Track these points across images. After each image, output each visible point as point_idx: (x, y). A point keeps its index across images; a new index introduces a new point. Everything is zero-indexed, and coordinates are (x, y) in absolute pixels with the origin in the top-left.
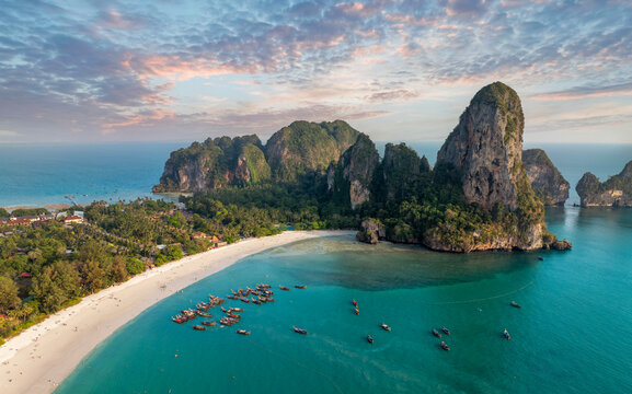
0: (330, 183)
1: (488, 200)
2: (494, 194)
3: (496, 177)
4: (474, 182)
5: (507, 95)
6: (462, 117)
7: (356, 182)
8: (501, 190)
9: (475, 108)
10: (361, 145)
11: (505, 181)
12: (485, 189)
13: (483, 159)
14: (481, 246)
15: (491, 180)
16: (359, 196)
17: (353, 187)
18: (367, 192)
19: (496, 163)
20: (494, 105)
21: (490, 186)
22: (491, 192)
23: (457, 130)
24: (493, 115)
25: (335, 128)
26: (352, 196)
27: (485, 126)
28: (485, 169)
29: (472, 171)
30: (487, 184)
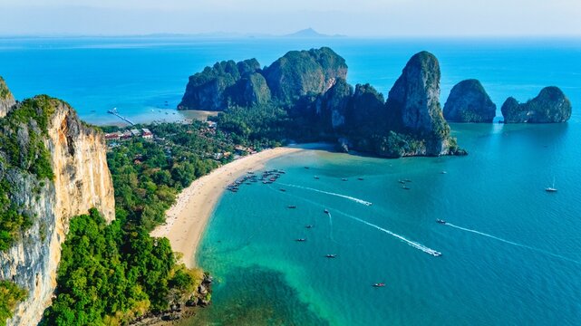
0: (318, 109)
1: (416, 125)
3: (421, 111)
4: (408, 113)
5: (428, 60)
7: (336, 111)
8: (423, 120)
11: (425, 114)
12: (414, 118)
13: (413, 100)
15: (418, 113)
16: (337, 120)
17: (333, 115)
18: (342, 117)
19: (421, 103)
20: (419, 67)
21: (418, 116)
22: (418, 120)
23: (400, 78)
24: (419, 73)
25: (322, 55)
26: (333, 120)
27: (414, 79)
28: (414, 106)
29: (407, 107)
30: (416, 115)
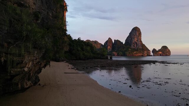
2: (137, 46)
4: (133, 44)
5: (138, 29)
6: (130, 34)
7: (109, 47)
9: (133, 31)
10: (110, 40)
13: (135, 40)
14: (136, 55)
15: (136, 44)
18: (111, 49)
19: (137, 40)
20: (136, 30)
21: (136, 45)
22: (136, 46)
23: (129, 36)
24: (136, 32)
26: (108, 49)
27: (134, 34)
28: (135, 42)
29: (133, 42)
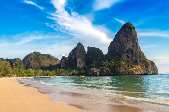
1: (132, 59)
2: (134, 57)
3: (134, 51)
4: (126, 54)
7: (79, 59)
8: (136, 55)
10: (80, 46)
11: (137, 52)
12: (131, 56)
13: (129, 45)
15: (132, 52)
17: (78, 61)
19: (133, 46)
22: (133, 56)
28: (130, 49)
29: (125, 50)
30: (131, 54)
